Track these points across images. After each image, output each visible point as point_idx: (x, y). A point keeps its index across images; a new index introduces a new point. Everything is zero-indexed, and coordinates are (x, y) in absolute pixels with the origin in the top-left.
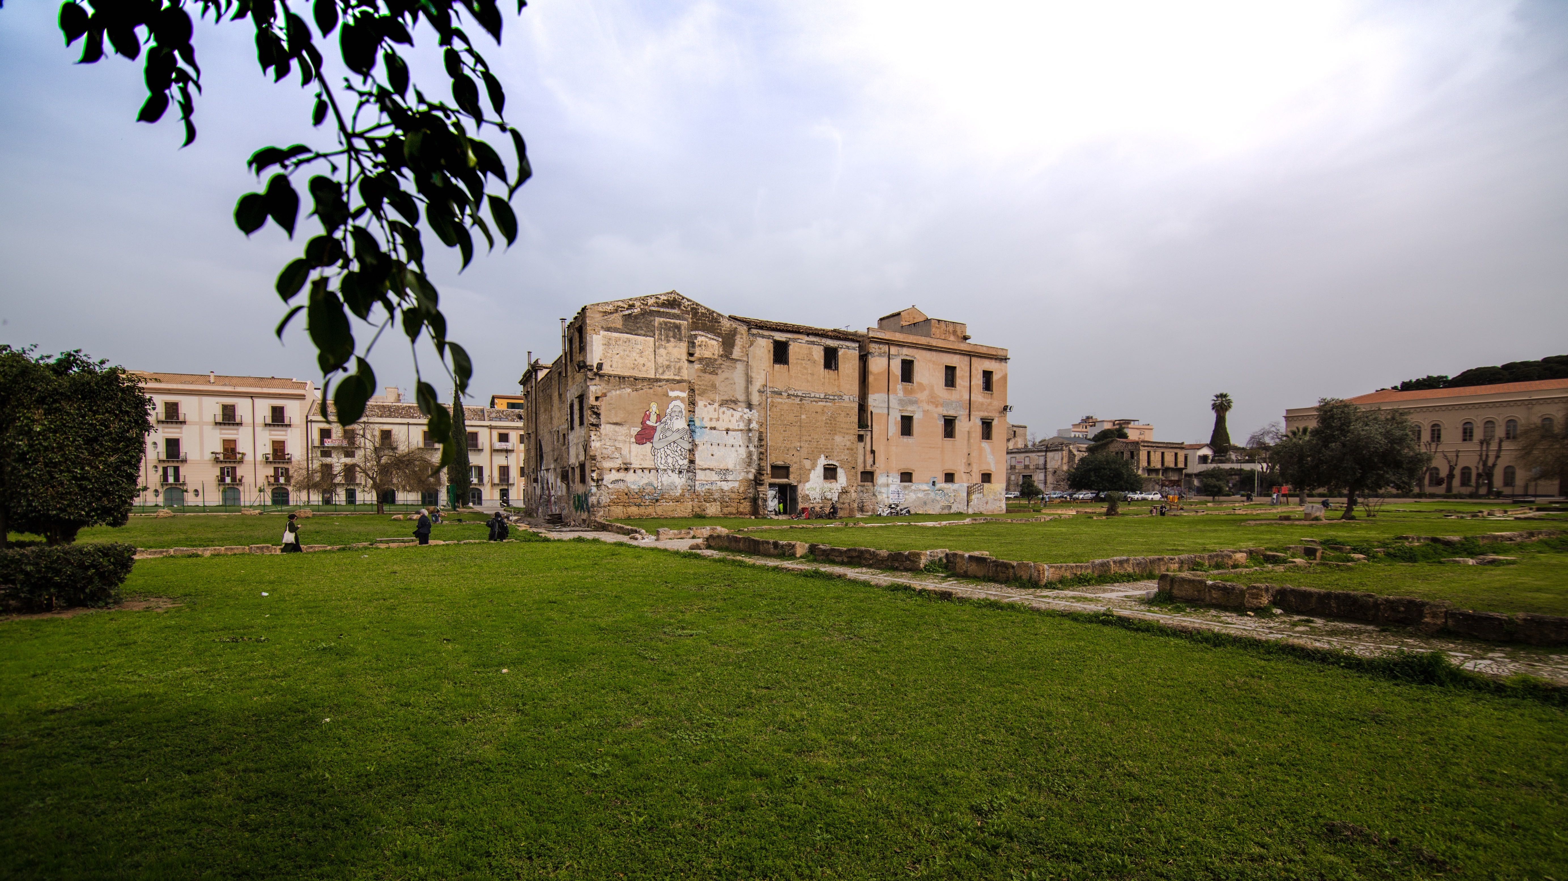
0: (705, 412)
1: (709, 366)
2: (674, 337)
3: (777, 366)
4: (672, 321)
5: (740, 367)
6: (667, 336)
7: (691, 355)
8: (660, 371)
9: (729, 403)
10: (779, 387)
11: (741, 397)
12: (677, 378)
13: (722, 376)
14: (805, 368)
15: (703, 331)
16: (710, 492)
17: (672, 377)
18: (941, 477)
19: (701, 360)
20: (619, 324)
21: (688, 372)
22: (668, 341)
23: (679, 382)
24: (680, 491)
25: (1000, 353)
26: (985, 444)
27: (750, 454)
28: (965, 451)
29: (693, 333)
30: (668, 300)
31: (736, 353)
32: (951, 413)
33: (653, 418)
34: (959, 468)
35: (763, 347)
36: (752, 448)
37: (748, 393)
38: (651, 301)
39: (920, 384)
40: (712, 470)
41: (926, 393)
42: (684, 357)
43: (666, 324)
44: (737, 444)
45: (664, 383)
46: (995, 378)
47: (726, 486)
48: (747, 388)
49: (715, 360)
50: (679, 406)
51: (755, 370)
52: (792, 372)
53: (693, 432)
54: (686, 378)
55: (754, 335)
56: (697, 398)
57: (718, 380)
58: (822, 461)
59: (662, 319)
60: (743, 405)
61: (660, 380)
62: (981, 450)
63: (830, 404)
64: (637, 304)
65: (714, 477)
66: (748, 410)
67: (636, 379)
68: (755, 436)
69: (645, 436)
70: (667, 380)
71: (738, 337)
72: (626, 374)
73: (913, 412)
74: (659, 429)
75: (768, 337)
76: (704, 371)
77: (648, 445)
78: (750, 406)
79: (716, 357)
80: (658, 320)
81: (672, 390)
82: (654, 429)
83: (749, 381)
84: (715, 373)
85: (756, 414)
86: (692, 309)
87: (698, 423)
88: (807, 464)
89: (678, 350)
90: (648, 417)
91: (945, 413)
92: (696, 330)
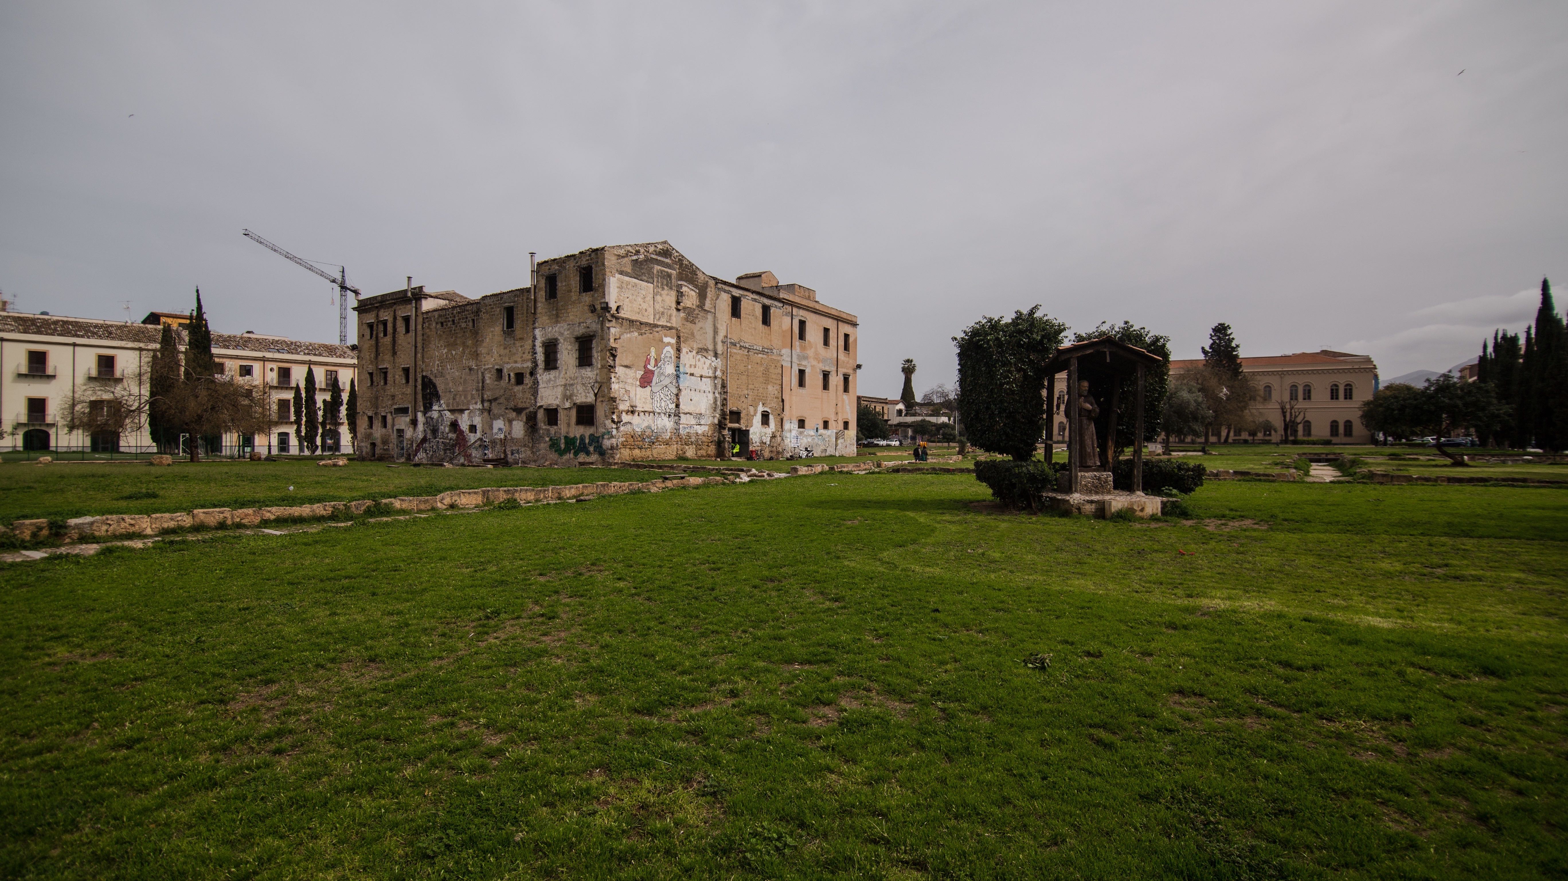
0: (688, 358)
1: (691, 316)
2: (667, 285)
3: (734, 319)
4: (666, 270)
5: (710, 317)
6: (662, 284)
7: (678, 303)
8: (657, 317)
9: (702, 351)
10: (735, 339)
11: (711, 347)
12: (669, 325)
13: (699, 325)
14: (751, 323)
15: (686, 281)
16: (689, 435)
17: (665, 324)
18: (821, 425)
19: (685, 308)
20: (629, 269)
21: (676, 319)
22: (663, 289)
23: (671, 328)
24: (669, 434)
25: (853, 319)
26: (845, 396)
27: (715, 399)
28: (834, 402)
29: (680, 283)
30: (663, 250)
31: (708, 305)
32: (827, 369)
33: (652, 362)
34: (831, 418)
35: (725, 301)
36: (717, 395)
37: (715, 344)
38: (652, 249)
39: (809, 342)
40: (691, 414)
41: (813, 350)
42: (674, 305)
43: (662, 271)
44: (707, 390)
45: (660, 329)
46: (851, 339)
47: (700, 430)
48: (714, 338)
49: (694, 310)
50: (669, 351)
51: (719, 321)
52: (743, 325)
53: (678, 377)
54: (674, 325)
55: (719, 289)
56: (682, 345)
57: (696, 328)
58: (761, 409)
59: (659, 267)
60: (711, 353)
61: (656, 326)
62: (843, 401)
63: (765, 356)
64: (642, 250)
65: (693, 421)
66: (714, 359)
67: (641, 323)
68: (719, 382)
69: (646, 381)
70: (663, 327)
71: (709, 289)
72: (634, 318)
73: (805, 366)
74: (656, 373)
75: (728, 292)
76: (687, 320)
77: (649, 388)
78: (716, 355)
79: (694, 307)
80: (657, 268)
81: (666, 336)
82: (652, 372)
83: (716, 331)
84: (693, 322)
85: (720, 363)
86: (679, 260)
87: (681, 369)
88: (751, 409)
89: (669, 298)
90: (648, 361)
91: (824, 369)
92: (681, 280)
